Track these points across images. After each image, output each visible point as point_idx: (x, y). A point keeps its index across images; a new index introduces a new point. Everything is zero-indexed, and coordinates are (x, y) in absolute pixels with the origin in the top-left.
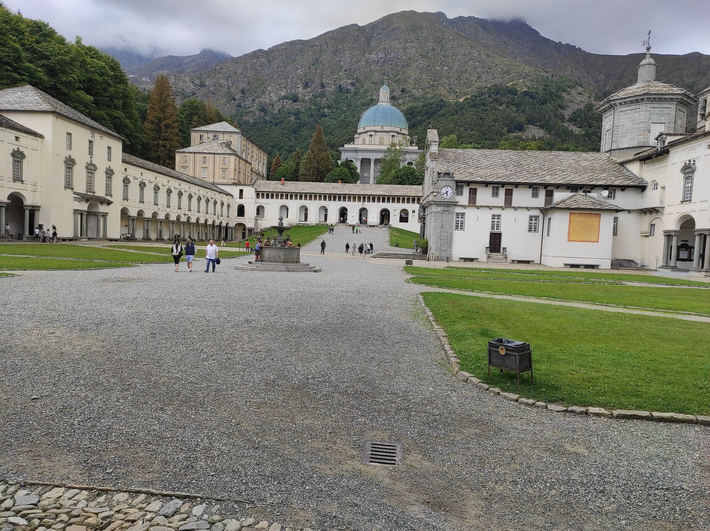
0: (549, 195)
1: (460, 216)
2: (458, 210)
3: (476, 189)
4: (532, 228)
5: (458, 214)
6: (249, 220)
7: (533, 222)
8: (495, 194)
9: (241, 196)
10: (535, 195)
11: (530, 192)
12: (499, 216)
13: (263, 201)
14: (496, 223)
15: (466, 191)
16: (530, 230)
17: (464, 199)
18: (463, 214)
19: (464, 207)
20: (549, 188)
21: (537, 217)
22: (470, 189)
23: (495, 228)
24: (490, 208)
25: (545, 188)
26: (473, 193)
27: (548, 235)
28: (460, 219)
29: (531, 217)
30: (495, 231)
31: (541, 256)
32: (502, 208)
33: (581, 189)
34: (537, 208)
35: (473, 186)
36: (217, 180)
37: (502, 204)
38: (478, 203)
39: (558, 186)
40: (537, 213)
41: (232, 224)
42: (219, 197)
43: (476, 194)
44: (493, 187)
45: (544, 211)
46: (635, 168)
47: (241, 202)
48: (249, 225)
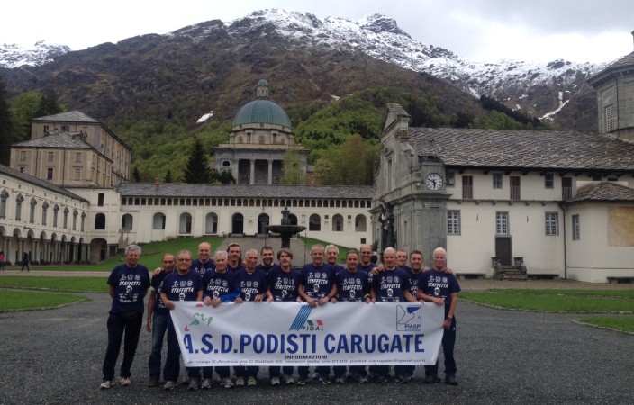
0: (567, 184)
1: (453, 216)
2: (451, 207)
3: (471, 178)
4: (551, 230)
5: (450, 212)
6: (112, 234)
7: (550, 221)
8: (497, 184)
9: (101, 203)
10: (549, 185)
11: (541, 181)
12: (505, 214)
13: (131, 209)
14: (501, 224)
15: (458, 181)
16: (547, 233)
17: (456, 191)
18: (457, 213)
19: (458, 202)
20: (566, 176)
21: (555, 215)
22: (463, 177)
23: (501, 230)
24: (493, 202)
25: (561, 175)
26: (467, 182)
27: (574, 239)
28: (453, 219)
29: (547, 215)
30: (502, 234)
31: (566, 268)
32: (509, 203)
33: (605, 176)
34: (555, 202)
35: (468, 174)
36: (67, 182)
37: (507, 197)
38: (475, 197)
39: (579, 173)
40: (554, 209)
41: (87, 241)
42: (71, 204)
43: (471, 183)
44: (494, 175)
45: (565, 204)
47: (100, 210)
48: (111, 240)
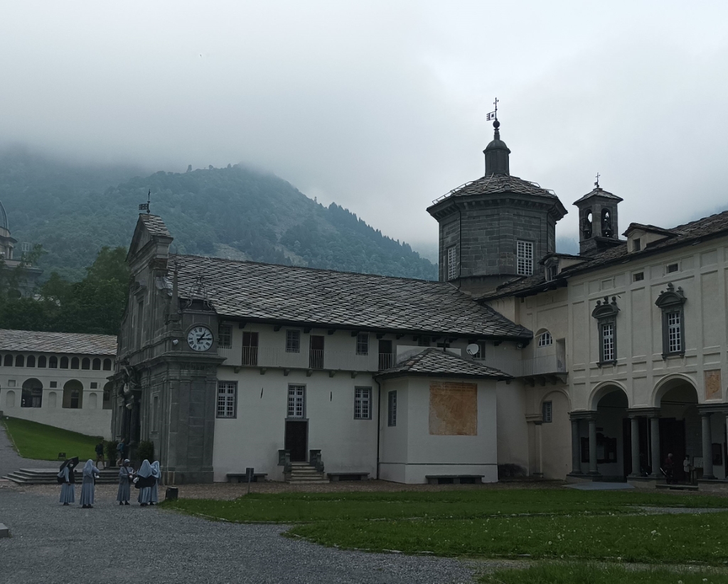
0: (386, 349)
1: (227, 389)
2: (224, 376)
3: (255, 336)
4: (361, 412)
5: (222, 384)
7: (362, 399)
8: (293, 346)
10: (362, 349)
11: (353, 343)
12: (301, 389)
14: (295, 402)
15: (237, 338)
16: (357, 416)
17: (233, 354)
18: (233, 385)
19: (236, 369)
20: (385, 338)
21: (367, 390)
22: (244, 333)
23: (295, 411)
24: (285, 372)
25: (378, 337)
26: (251, 342)
27: (390, 424)
28: (226, 395)
29: (358, 390)
30: (295, 417)
31: (378, 464)
32: (308, 373)
33: (434, 341)
34: (367, 373)
35: (250, 329)
37: (306, 365)
38: (261, 363)
39: (401, 335)
40: (365, 382)
43: (255, 343)
44: (289, 333)
45: (379, 378)
46: (507, 310)
